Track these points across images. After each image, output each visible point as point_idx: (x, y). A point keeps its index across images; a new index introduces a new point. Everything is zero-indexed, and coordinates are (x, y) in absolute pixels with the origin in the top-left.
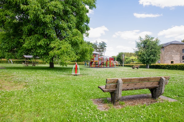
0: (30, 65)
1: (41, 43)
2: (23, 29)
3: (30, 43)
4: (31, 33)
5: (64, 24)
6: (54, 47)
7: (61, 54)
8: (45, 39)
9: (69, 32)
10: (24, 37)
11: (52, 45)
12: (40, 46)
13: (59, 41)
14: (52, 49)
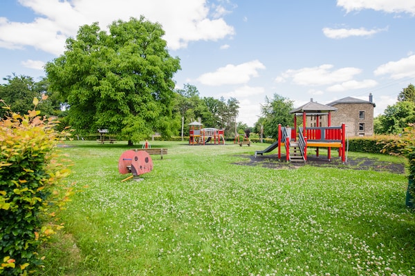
0: (107, 143)
1: (114, 119)
2: (97, 105)
3: (103, 120)
4: (104, 108)
5: (138, 99)
6: (127, 124)
7: (134, 131)
8: (118, 115)
9: (144, 106)
10: (97, 113)
11: (125, 122)
12: (114, 123)
13: (133, 116)
14: (125, 126)
